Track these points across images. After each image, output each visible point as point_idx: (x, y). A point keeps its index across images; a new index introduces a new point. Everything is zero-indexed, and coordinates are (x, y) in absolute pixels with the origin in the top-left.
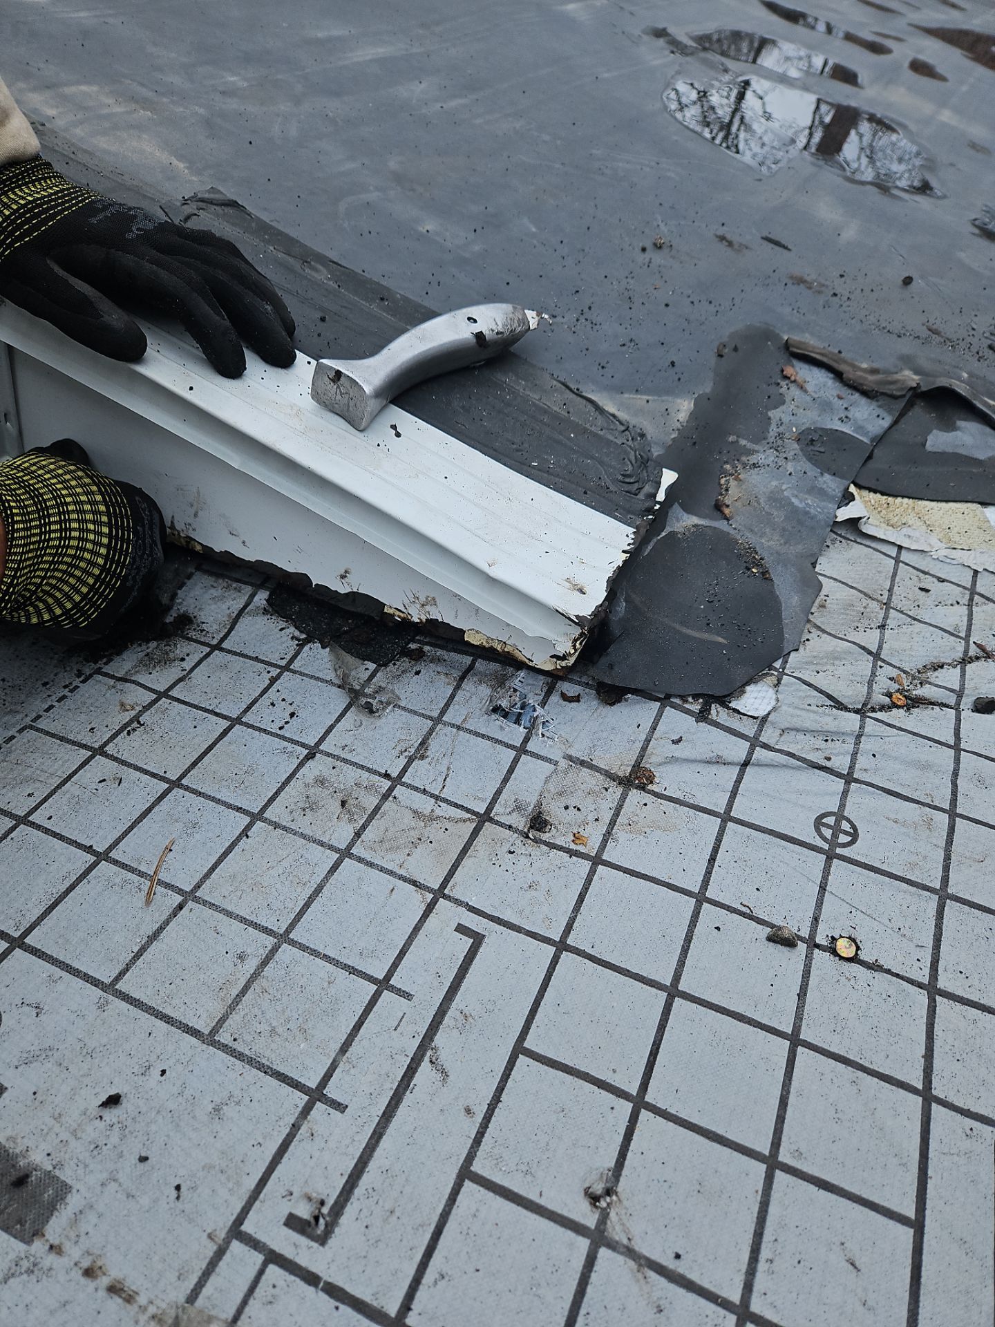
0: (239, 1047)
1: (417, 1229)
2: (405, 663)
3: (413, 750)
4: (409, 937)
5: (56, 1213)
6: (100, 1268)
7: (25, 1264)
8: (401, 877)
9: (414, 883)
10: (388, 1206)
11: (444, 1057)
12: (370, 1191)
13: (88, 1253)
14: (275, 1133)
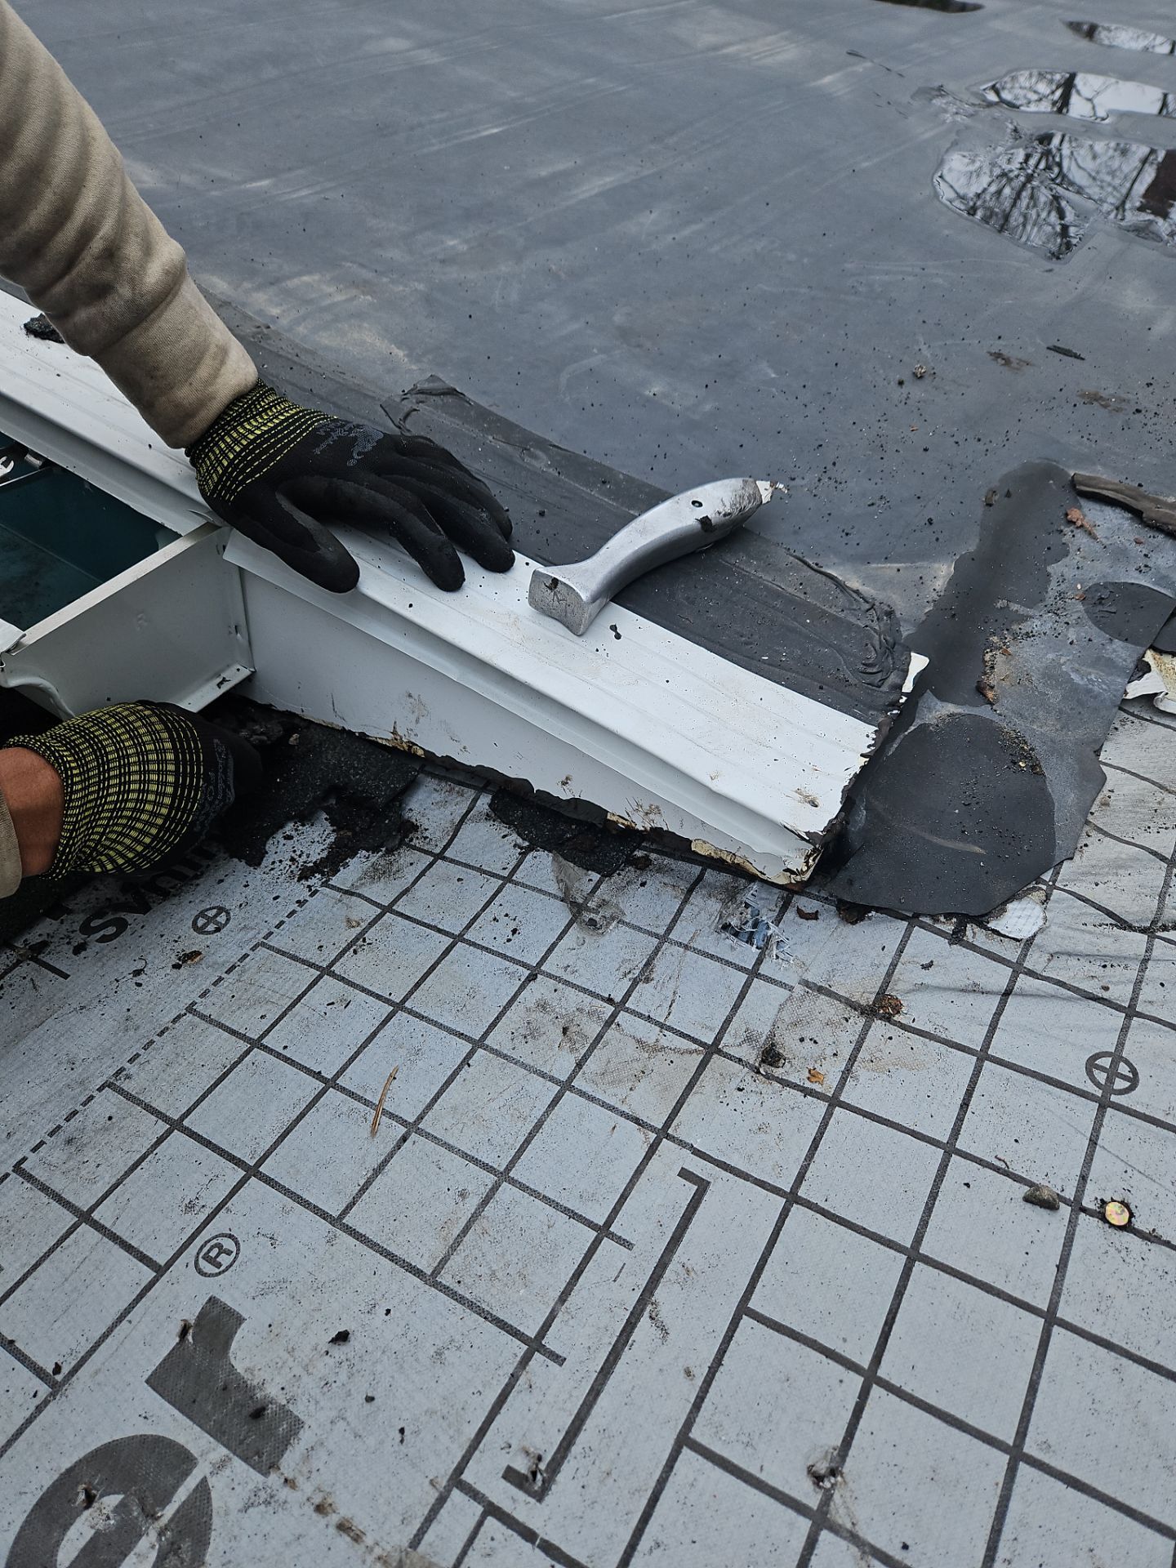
0: (461, 1290)
1: (633, 1494)
2: (630, 872)
3: (637, 972)
4: (631, 1180)
5: (290, 1448)
6: (331, 1505)
7: (263, 1495)
8: (623, 1114)
9: (637, 1121)
10: (604, 1468)
11: (664, 1313)
12: (587, 1450)
13: (319, 1489)
14: (495, 1382)
